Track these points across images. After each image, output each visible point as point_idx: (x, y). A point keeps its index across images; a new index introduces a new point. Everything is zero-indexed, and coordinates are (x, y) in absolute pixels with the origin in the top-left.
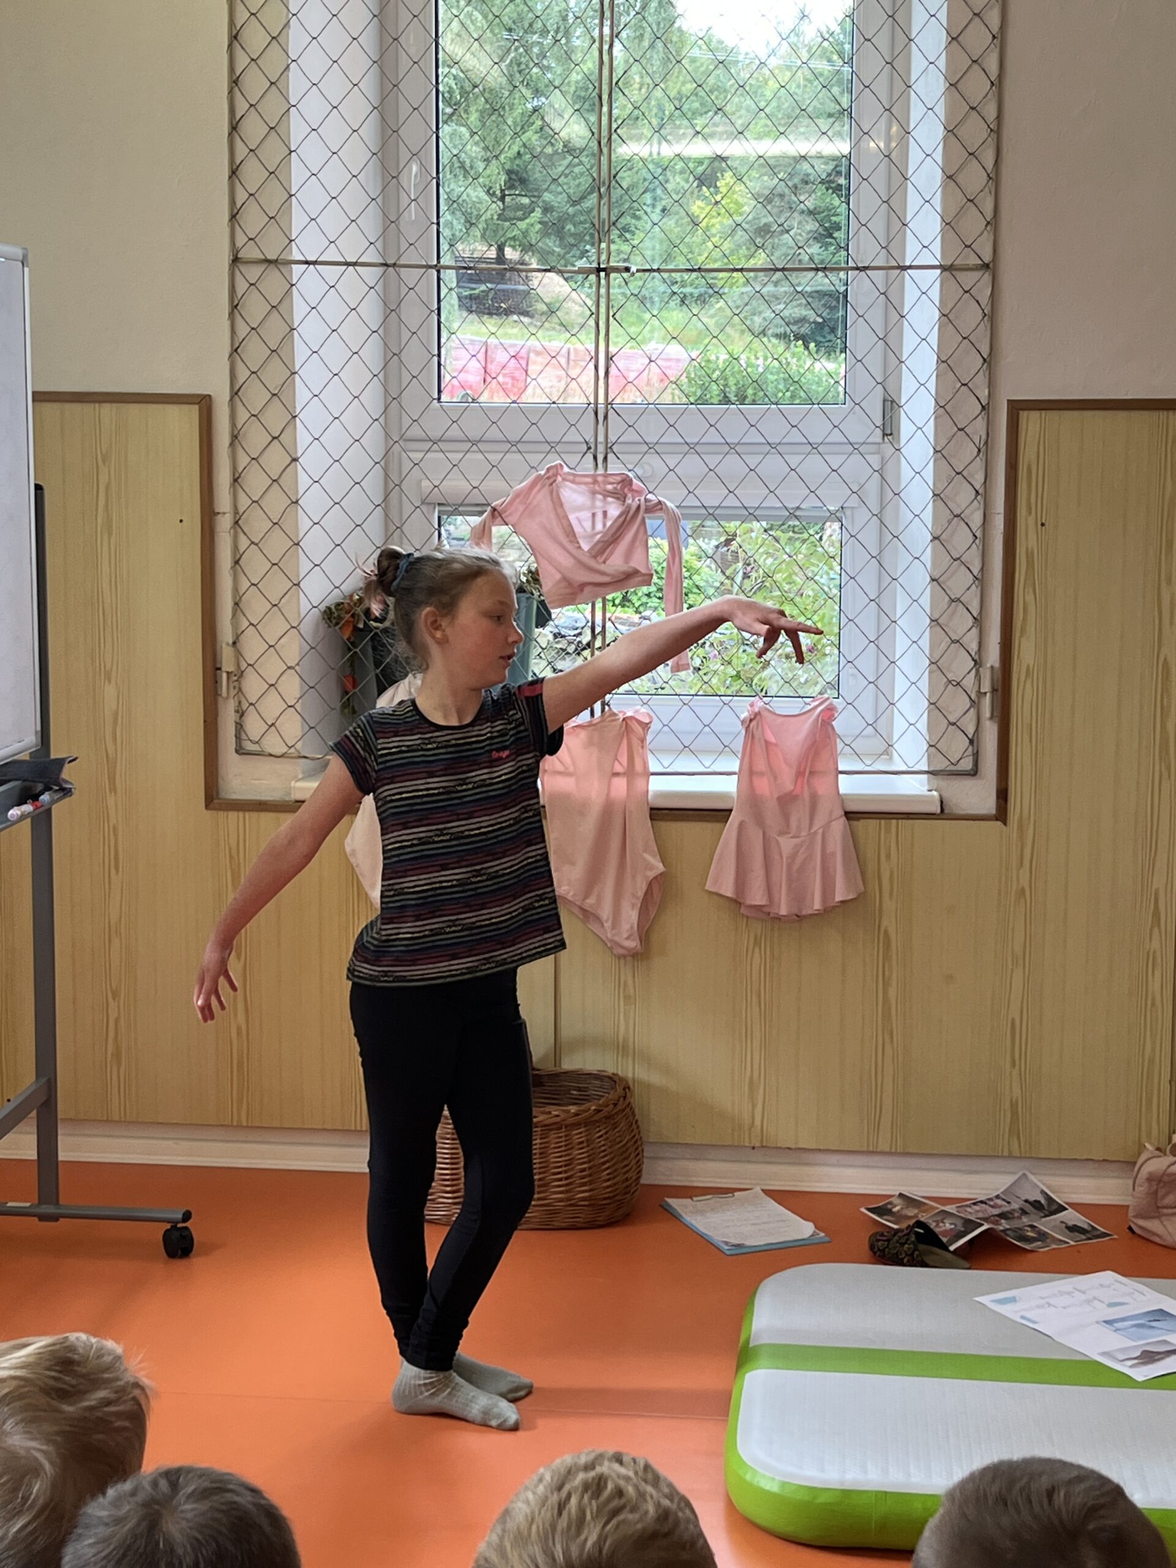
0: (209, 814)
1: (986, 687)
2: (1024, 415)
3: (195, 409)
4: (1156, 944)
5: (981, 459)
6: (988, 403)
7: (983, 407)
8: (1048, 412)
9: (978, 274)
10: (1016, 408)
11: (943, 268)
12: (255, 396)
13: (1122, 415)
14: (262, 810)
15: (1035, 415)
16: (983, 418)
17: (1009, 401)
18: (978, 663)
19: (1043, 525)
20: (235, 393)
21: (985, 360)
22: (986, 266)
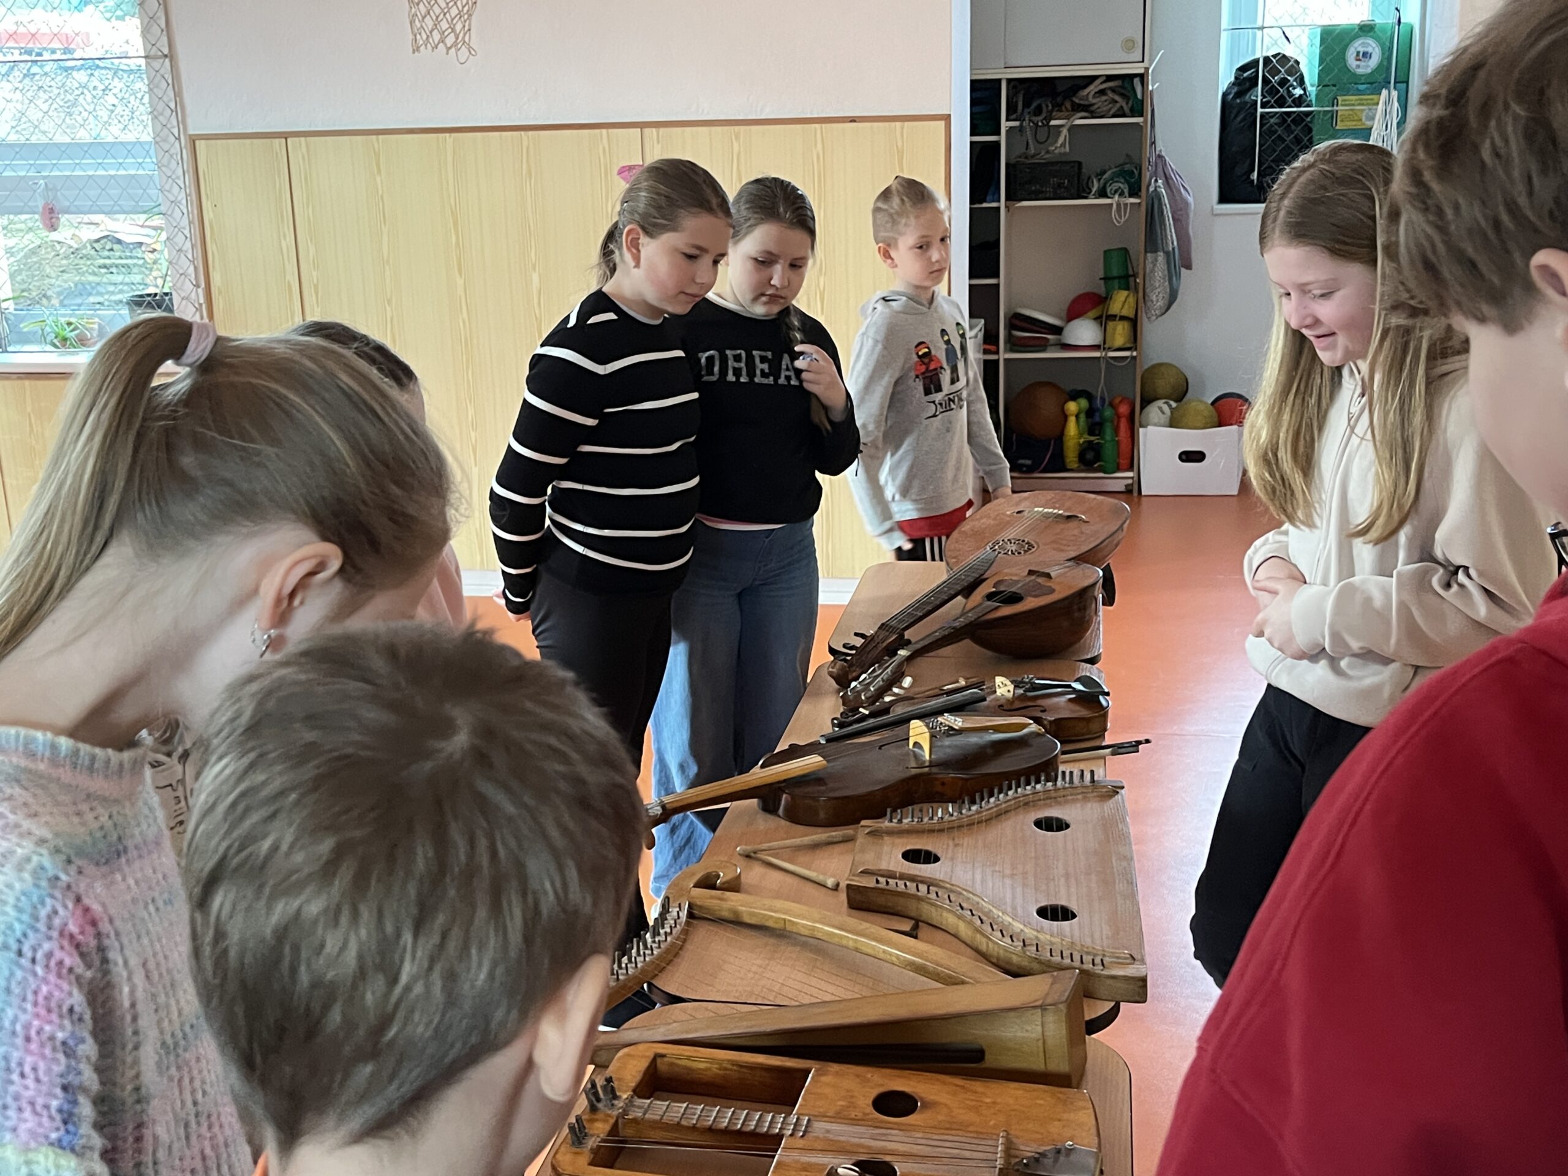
1: (202, 301)
2: (197, 142)
7: (177, 139)
8: (210, 140)
9: (161, 61)
10: (193, 140)
11: (146, 57)
13: (247, 141)
15: (203, 142)
17: (189, 135)
18: (197, 286)
19: (215, 206)
21: (173, 111)
22: (166, 56)
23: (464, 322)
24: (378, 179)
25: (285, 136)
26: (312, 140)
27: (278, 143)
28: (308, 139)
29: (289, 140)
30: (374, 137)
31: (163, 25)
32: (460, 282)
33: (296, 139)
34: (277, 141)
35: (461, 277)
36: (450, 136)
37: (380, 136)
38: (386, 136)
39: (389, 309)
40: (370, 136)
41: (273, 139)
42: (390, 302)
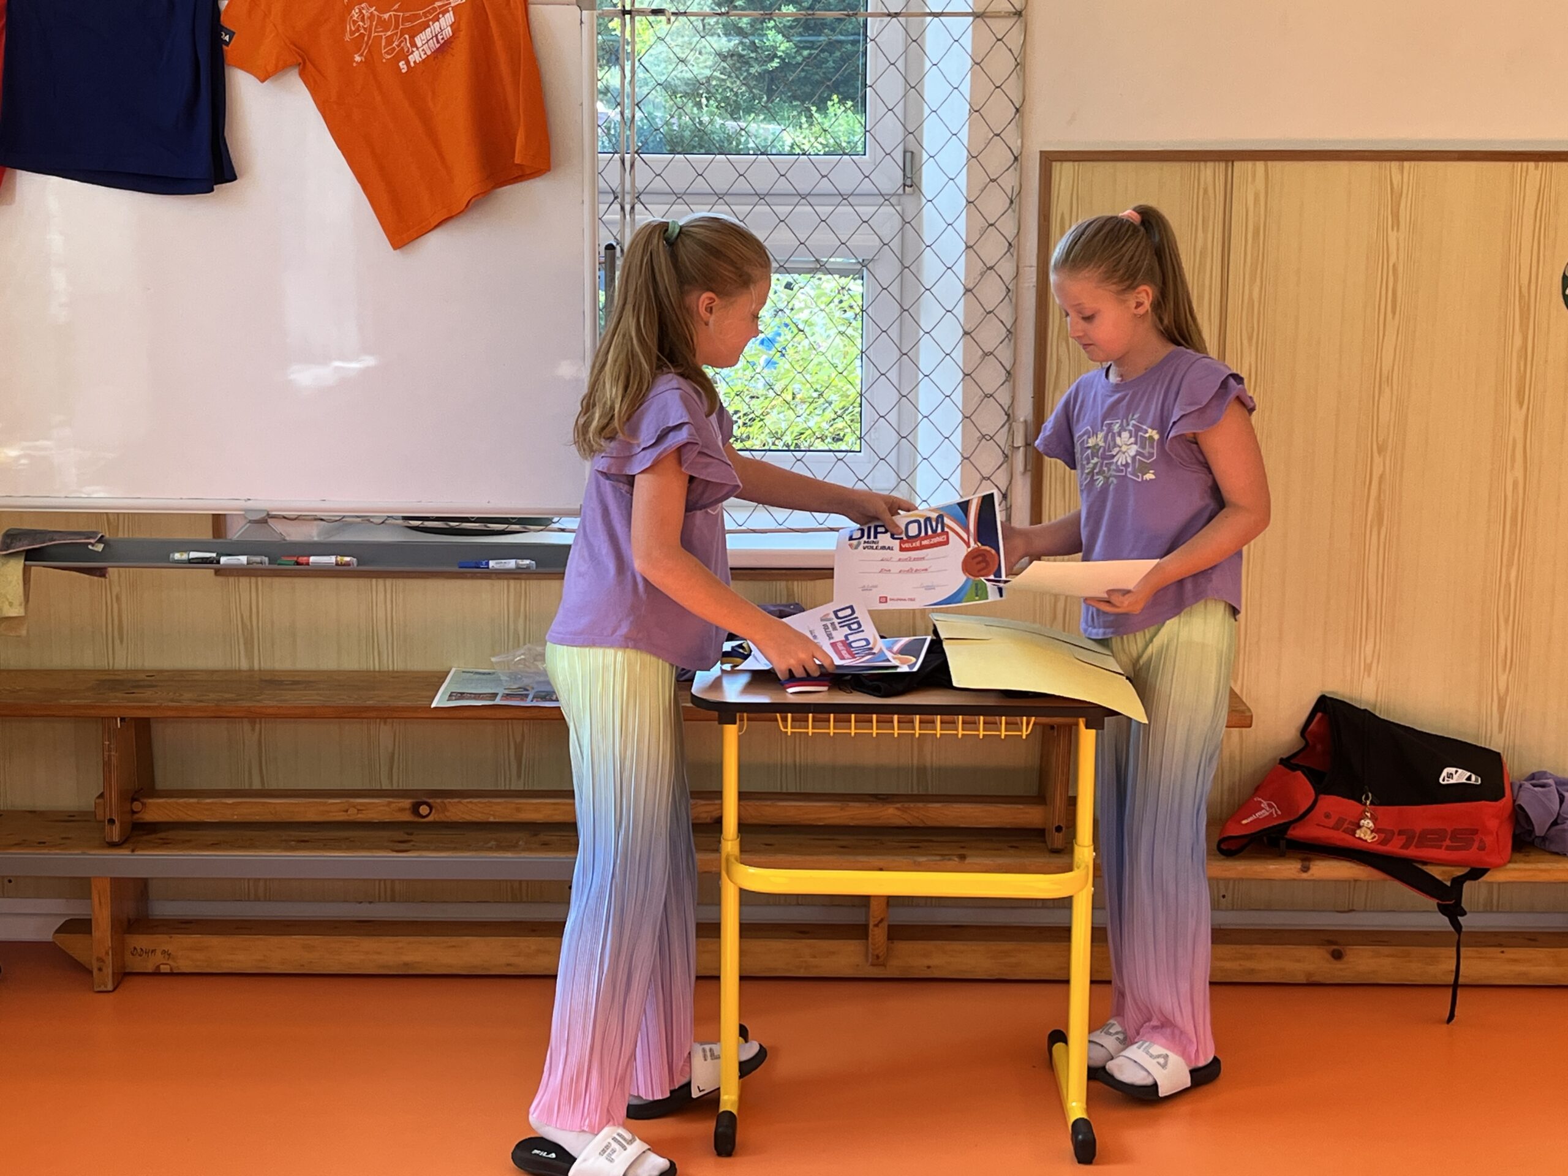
1: (1019, 441)
2: (1056, 166)
5: (1014, 211)
6: (1021, 153)
7: (1016, 159)
8: (1081, 163)
9: (1011, 21)
10: (1049, 159)
13: (1155, 166)
15: (1068, 166)
16: (1016, 169)
17: (1041, 152)
18: (1010, 417)
21: (1017, 110)
22: (1019, 14)
23: (1515, 484)
24: (1392, 236)
25: (1228, 157)
26: (1276, 166)
27: (1209, 171)
28: (1270, 163)
29: (1236, 164)
30: (1395, 165)
32: (1519, 415)
33: (1249, 164)
34: (1210, 165)
35: (1521, 407)
36: (1537, 168)
37: (1406, 164)
38: (1416, 163)
39: (1377, 459)
40: (1387, 164)
41: (1202, 164)
42: (1381, 450)
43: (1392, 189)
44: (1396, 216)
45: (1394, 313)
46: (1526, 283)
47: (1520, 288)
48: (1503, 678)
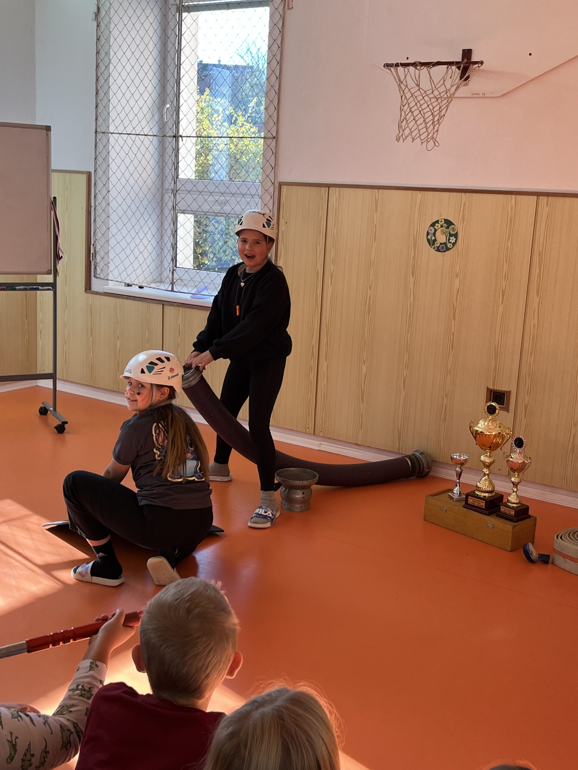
0: (86, 294)
2: (282, 186)
3: (86, 175)
4: (312, 363)
5: (272, 200)
6: (274, 182)
7: (272, 184)
8: (289, 186)
9: (271, 140)
10: (281, 184)
11: (264, 138)
12: (100, 173)
13: (308, 188)
14: (96, 294)
15: (285, 187)
16: (273, 187)
17: (279, 182)
19: (286, 223)
20: (95, 171)
21: (273, 168)
22: (274, 138)
24: (375, 214)
25: (329, 186)
26: (343, 190)
27: (324, 190)
28: (340, 188)
29: (331, 189)
30: (376, 190)
31: (275, 121)
32: (412, 280)
33: (334, 188)
34: (324, 188)
35: (413, 278)
36: (420, 193)
37: (380, 190)
38: (383, 190)
39: (369, 291)
40: (374, 190)
41: (322, 188)
42: (370, 287)
43: (375, 198)
44: (376, 208)
45: (375, 242)
46: (416, 233)
47: (414, 235)
48: (405, 371)
